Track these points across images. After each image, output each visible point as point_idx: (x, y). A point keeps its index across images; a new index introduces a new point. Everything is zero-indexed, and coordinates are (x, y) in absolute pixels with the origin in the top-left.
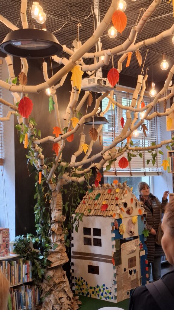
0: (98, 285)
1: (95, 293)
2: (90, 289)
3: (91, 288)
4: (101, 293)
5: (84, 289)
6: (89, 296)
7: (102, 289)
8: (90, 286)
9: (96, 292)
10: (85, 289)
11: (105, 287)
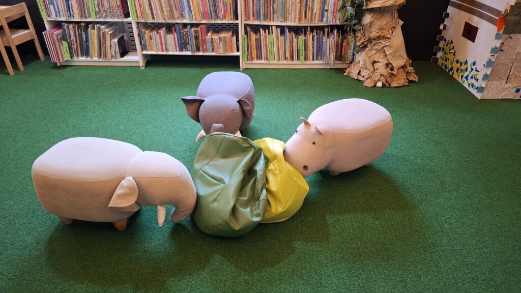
0: (466, 61)
1: (459, 71)
2: (455, 63)
3: (457, 61)
4: (466, 74)
5: (449, 59)
6: (451, 73)
7: (469, 69)
8: (457, 57)
9: (462, 70)
10: (450, 61)
11: (474, 67)
